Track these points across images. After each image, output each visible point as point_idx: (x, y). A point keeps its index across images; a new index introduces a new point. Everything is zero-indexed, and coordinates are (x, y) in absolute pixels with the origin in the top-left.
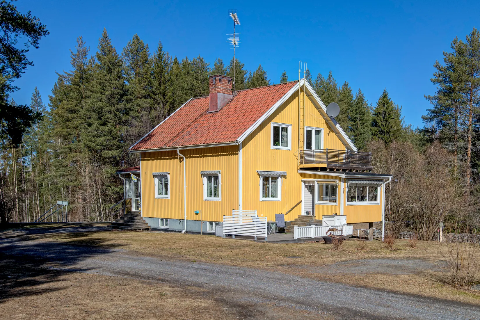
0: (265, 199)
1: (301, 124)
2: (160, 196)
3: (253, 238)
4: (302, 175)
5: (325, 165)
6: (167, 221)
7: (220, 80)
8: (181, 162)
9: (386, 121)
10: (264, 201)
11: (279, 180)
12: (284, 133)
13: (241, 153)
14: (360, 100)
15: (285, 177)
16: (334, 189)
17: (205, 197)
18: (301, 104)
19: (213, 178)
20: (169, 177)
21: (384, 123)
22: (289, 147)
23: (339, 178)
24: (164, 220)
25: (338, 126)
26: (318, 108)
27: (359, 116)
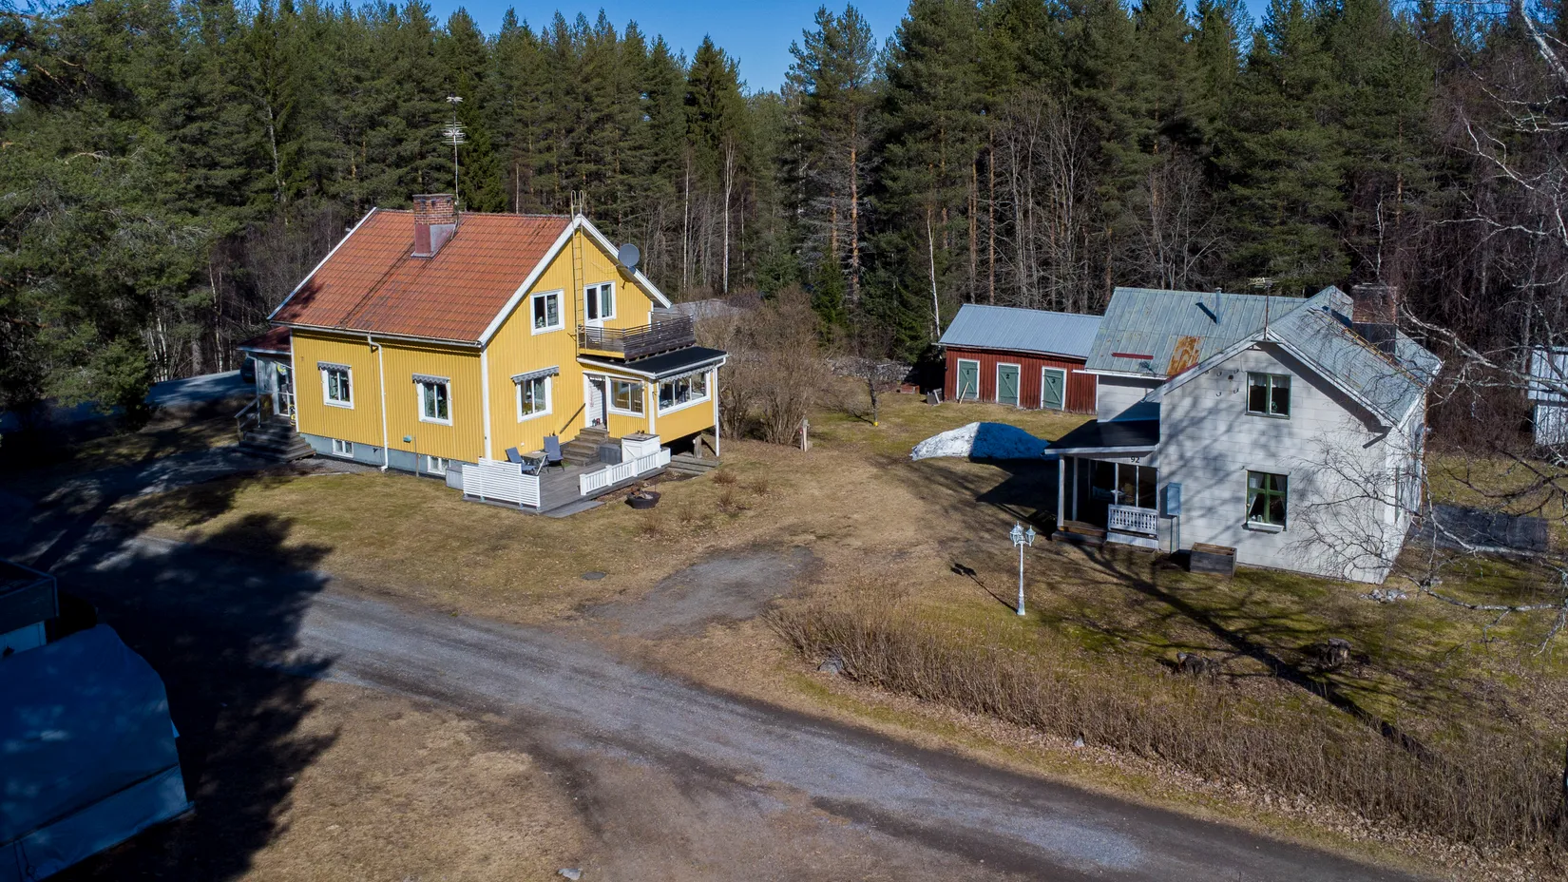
0: (526, 417)
1: (578, 284)
2: (334, 401)
3: (517, 504)
4: (582, 364)
5: (621, 355)
6: (348, 444)
7: (433, 204)
8: (373, 351)
9: (713, 96)
10: (527, 421)
11: (548, 381)
12: (552, 302)
13: (484, 355)
14: (660, 49)
15: (557, 375)
16: (637, 392)
17: (422, 415)
18: (577, 252)
19: (438, 390)
20: (350, 373)
22: (561, 325)
23: (646, 379)
24: (344, 443)
25: (638, 275)
26: (604, 251)
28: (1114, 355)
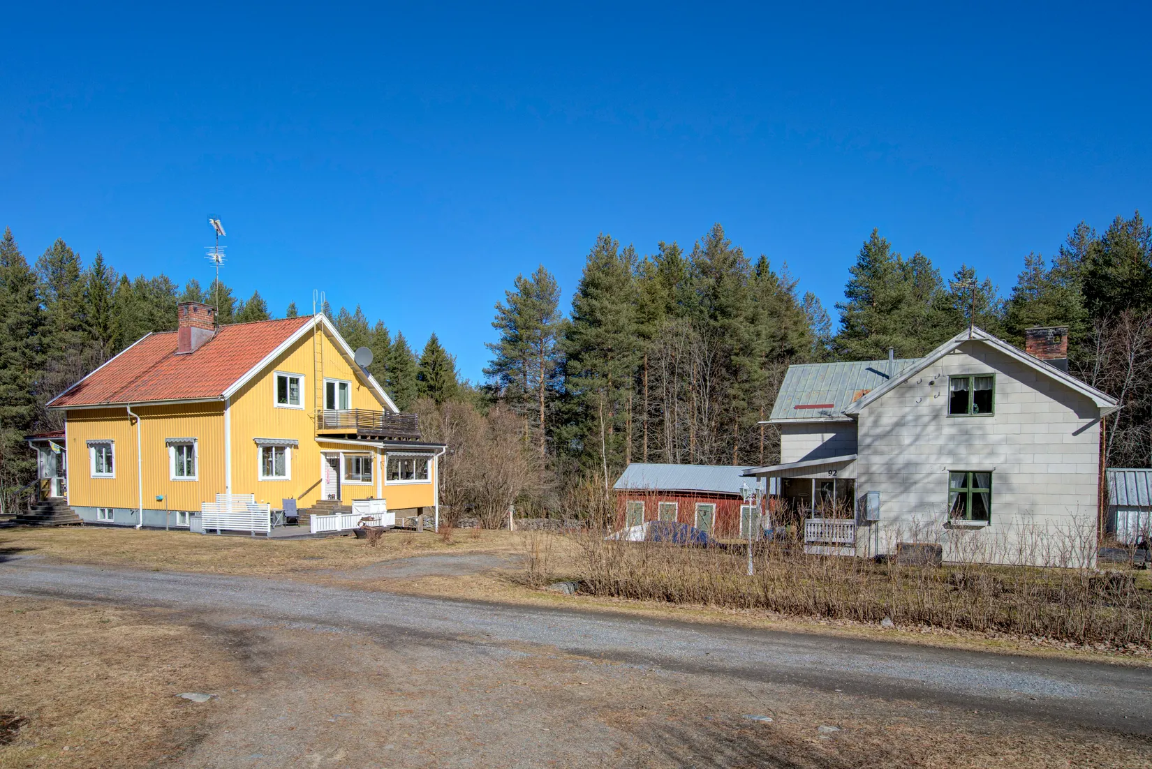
0: (266, 478)
1: (319, 374)
2: (100, 474)
3: (249, 533)
4: (321, 444)
5: (354, 431)
6: (111, 511)
7: (195, 309)
8: (132, 424)
9: (437, 374)
10: (265, 481)
11: (288, 451)
12: (294, 386)
13: (228, 412)
14: (401, 344)
15: (296, 447)
16: (368, 463)
17: (173, 474)
18: (318, 348)
19: (185, 448)
20: (113, 447)
21: (433, 376)
22: (302, 405)
23: (375, 449)
24: (106, 511)
25: (371, 379)
26: (343, 353)
27: (399, 366)
28: (797, 407)
